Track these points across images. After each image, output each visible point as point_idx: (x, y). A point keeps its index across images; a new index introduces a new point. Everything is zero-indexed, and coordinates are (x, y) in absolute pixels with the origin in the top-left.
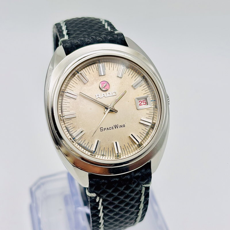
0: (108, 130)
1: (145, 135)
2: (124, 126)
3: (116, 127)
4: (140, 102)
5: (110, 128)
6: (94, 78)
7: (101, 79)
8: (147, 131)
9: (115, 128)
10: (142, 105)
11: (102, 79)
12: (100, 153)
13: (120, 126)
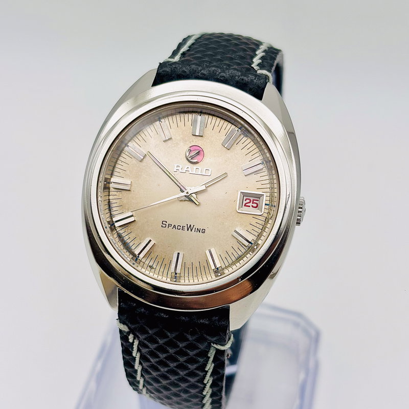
0: (174, 228)
1: (234, 259)
2: (204, 231)
3: (190, 229)
4: (248, 201)
5: (179, 227)
6: (182, 136)
7: (193, 141)
8: (240, 253)
9: (188, 230)
10: (249, 206)
11: (195, 141)
12: (147, 262)
13: (198, 229)
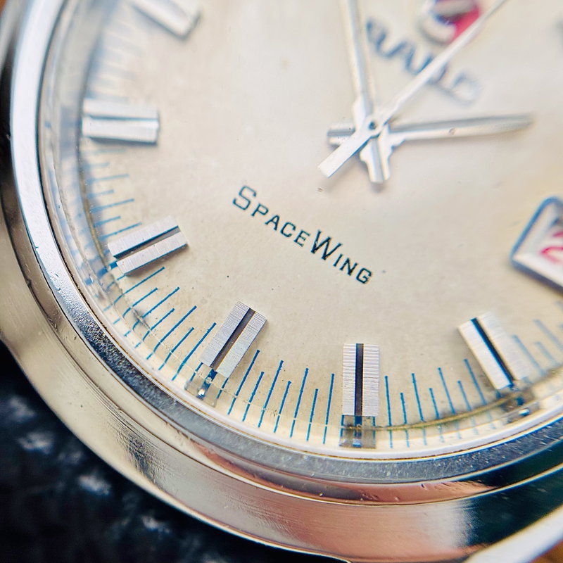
0: (272, 225)
1: (429, 412)
2: (365, 276)
3: (321, 252)
5: (288, 230)
8: (458, 402)
9: (315, 249)
12: (133, 296)
13: (348, 261)
